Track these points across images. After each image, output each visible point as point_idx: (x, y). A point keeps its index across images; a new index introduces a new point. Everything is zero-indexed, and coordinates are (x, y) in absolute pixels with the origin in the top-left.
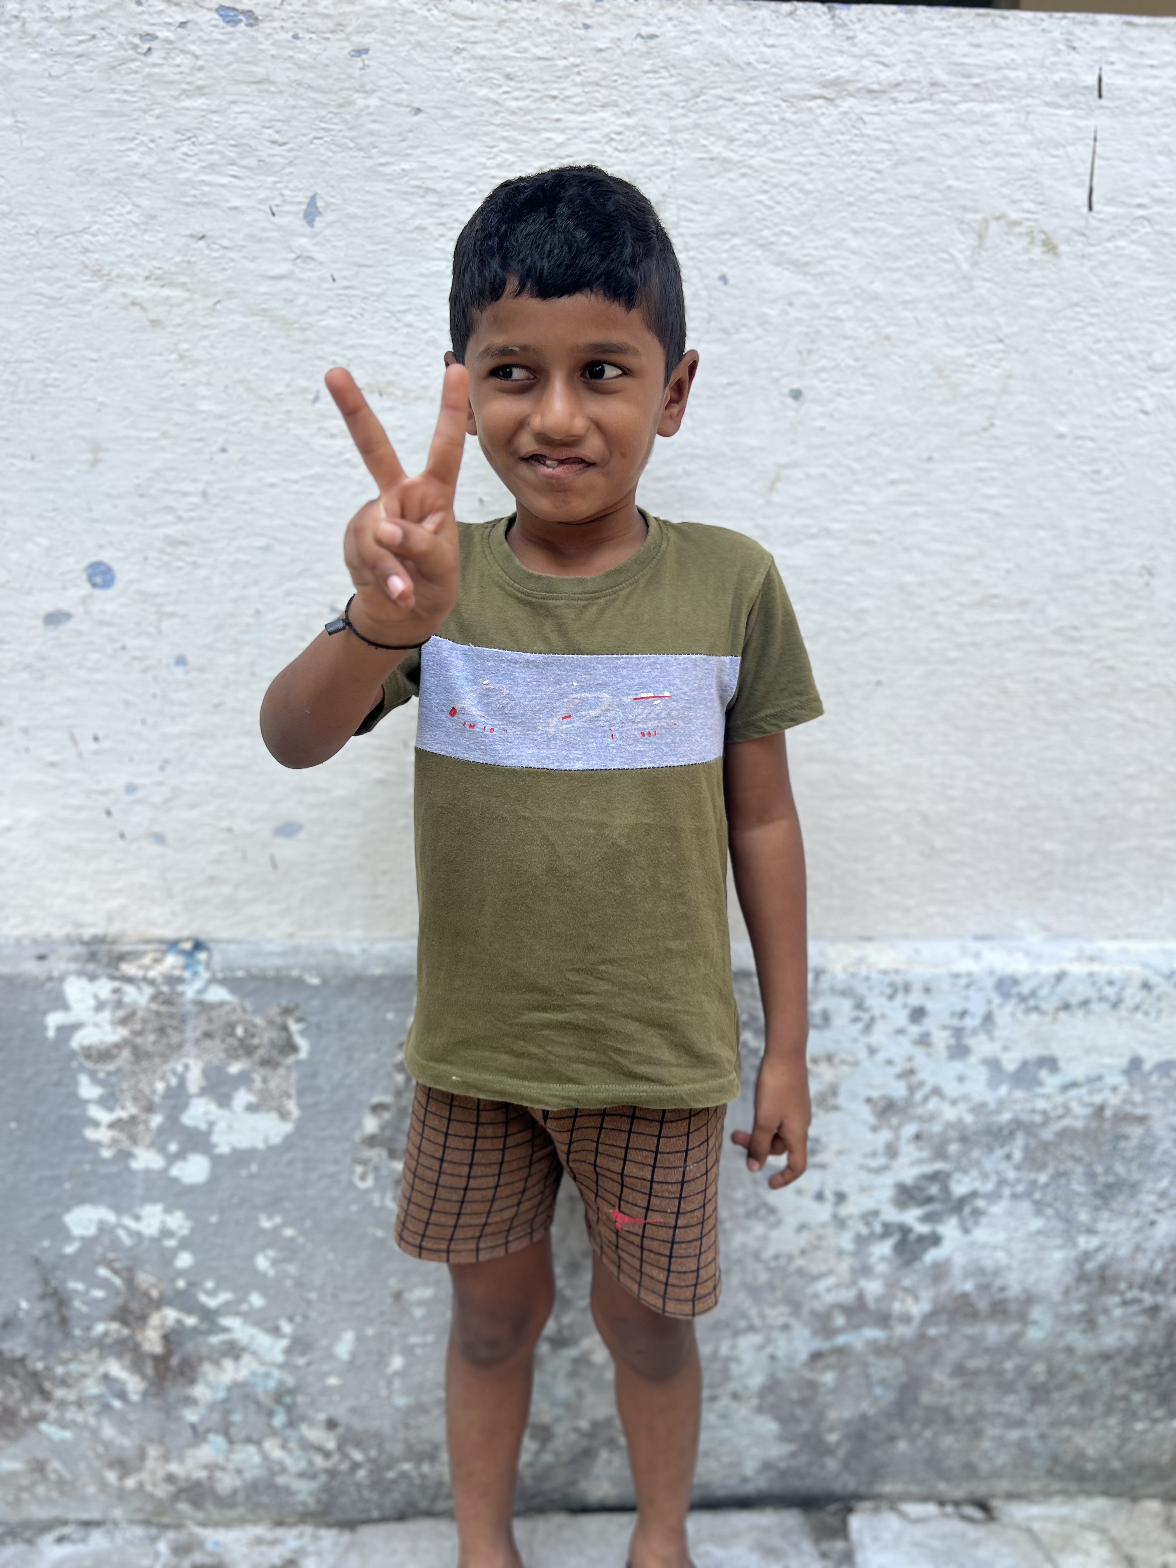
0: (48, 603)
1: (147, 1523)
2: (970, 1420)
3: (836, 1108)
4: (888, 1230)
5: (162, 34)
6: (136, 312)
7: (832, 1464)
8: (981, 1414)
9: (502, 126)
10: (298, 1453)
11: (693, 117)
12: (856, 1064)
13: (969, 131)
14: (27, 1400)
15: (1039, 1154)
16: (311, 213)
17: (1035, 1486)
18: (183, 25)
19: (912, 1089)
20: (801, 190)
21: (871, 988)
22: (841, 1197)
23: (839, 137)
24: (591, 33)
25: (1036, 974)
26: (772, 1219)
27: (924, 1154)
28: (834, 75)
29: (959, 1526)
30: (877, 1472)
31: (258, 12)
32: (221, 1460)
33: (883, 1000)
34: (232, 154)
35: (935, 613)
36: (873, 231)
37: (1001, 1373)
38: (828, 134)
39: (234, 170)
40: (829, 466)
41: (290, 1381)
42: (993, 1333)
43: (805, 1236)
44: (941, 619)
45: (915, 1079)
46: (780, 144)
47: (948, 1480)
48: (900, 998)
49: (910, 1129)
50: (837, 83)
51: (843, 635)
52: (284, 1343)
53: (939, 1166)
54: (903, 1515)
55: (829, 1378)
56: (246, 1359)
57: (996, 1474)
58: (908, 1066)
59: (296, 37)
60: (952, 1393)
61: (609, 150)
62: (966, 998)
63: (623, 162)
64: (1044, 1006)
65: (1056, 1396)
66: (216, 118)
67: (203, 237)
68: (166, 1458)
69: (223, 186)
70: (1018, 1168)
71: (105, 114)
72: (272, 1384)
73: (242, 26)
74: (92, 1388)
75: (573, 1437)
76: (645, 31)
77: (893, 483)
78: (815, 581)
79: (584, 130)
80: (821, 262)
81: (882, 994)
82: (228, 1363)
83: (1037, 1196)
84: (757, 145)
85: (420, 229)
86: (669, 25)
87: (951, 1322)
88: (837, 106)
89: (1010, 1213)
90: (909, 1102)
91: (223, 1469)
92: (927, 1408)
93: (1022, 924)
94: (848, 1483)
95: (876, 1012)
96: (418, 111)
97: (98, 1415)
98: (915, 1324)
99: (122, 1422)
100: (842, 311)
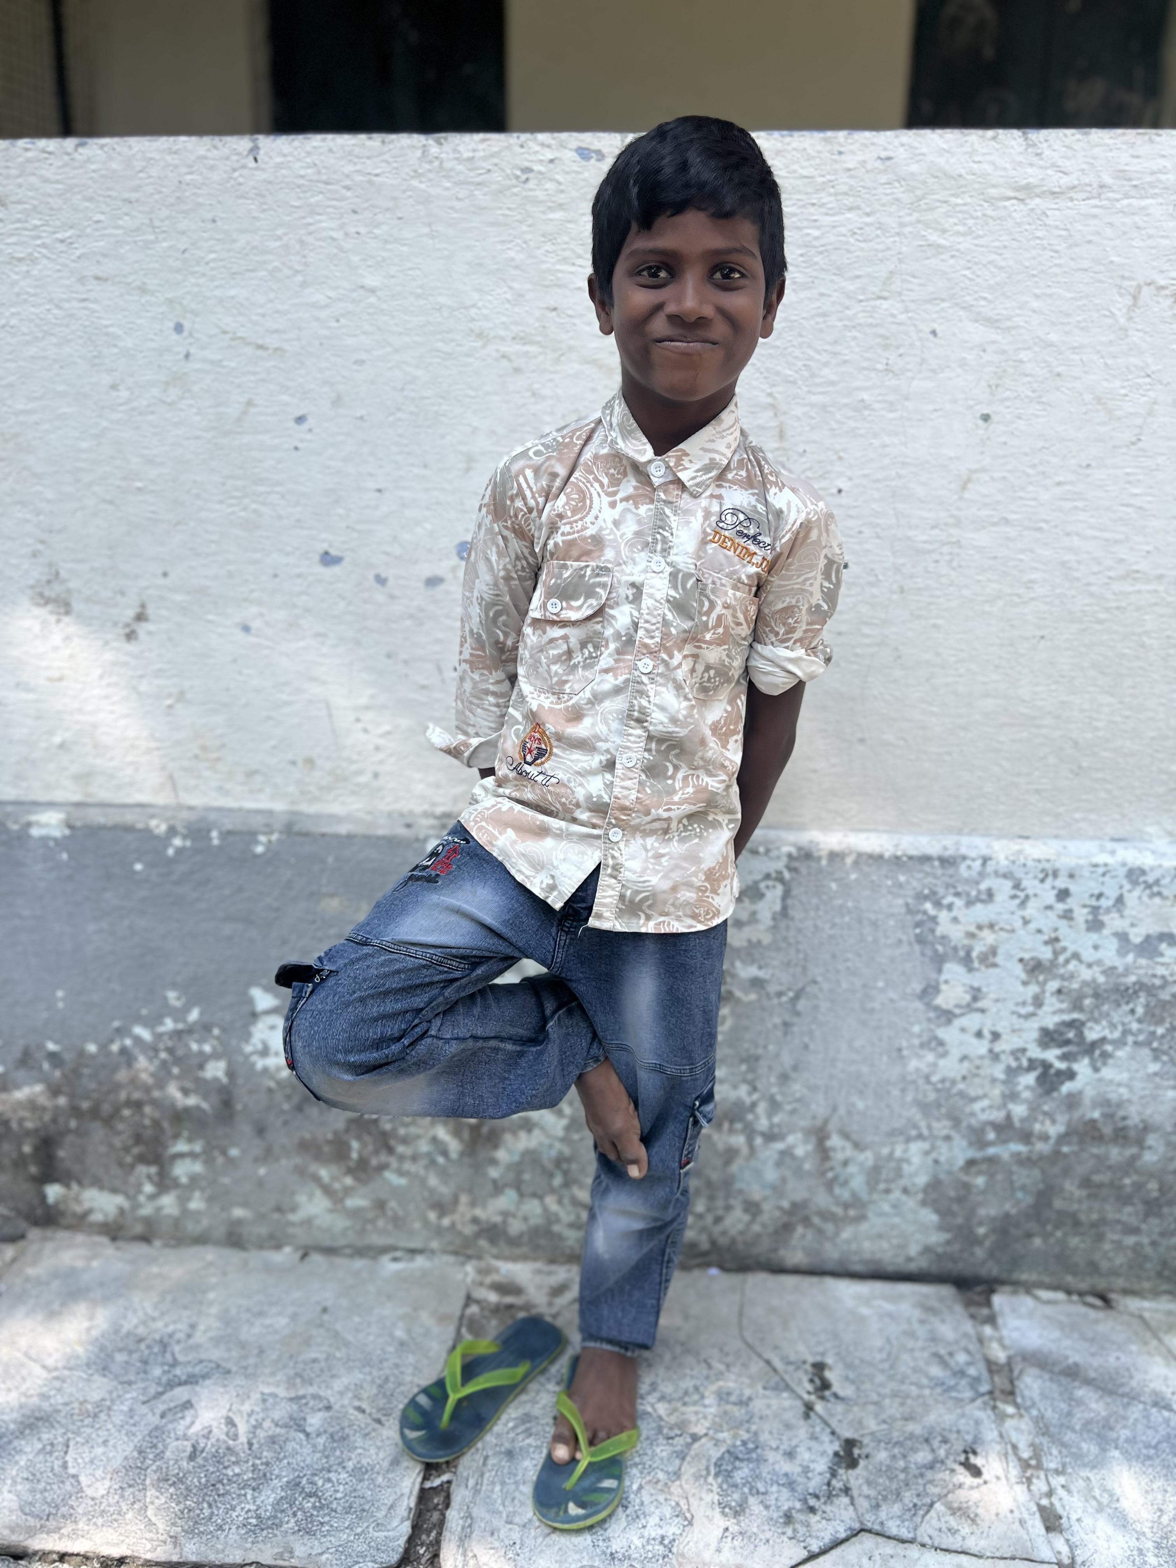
0: (428, 570)
1: (456, 1253)
2: (1093, 1225)
3: (995, 965)
4: (1032, 1064)
5: (537, 168)
6: (504, 363)
7: (980, 1253)
8: (1103, 1221)
10: (570, 1208)
11: (916, 215)
12: (1013, 931)
13: (1127, 220)
14: (376, 1152)
15: (1157, 1011)
17: (1147, 1285)
18: (551, 161)
19: (1056, 954)
20: (996, 267)
21: (1026, 873)
22: (996, 1036)
23: (1027, 227)
24: (843, 157)
25: (1160, 866)
26: (940, 1050)
27: (1064, 1006)
28: (1024, 182)
29: (1083, 1309)
30: (1015, 1263)
31: (604, 150)
32: (512, 1208)
33: (1036, 883)
35: (1089, 584)
36: (1050, 296)
37: (1121, 1187)
38: (1019, 225)
40: (1009, 471)
41: (567, 1151)
42: (1116, 1154)
43: (966, 1064)
44: (1093, 589)
45: (1058, 946)
46: (981, 233)
47: (1075, 1274)
48: (1049, 881)
49: (1053, 985)
50: (1027, 187)
51: (1017, 600)
52: (564, 1122)
53: (1075, 1015)
54: (1036, 1298)
55: (980, 1181)
56: (536, 1132)
57: (1114, 1273)
58: (1053, 935)
60: (1080, 1201)
61: (852, 240)
62: (1103, 883)
63: (862, 249)
64: (1165, 892)
65: (1166, 1210)
66: (570, 225)
67: (555, 309)
68: (473, 1204)
69: (572, 272)
70: (1140, 1021)
71: (492, 224)
72: (553, 1153)
73: (593, 161)
74: (424, 1147)
75: (777, 1214)
76: (883, 154)
77: (1059, 484)
78: (995, 558)
79: (834, 227)
80: (1009, 319)
81: (1035, 877)
82: (523, 1135)
83: (1155, 1045)
84: (964, 234)
86: (902, 150)
87: (1081, 1142)
88: (1026, 204)
89: (1132, 1058)
90: (1053, 963)
91: (514, 1216)
92: (1059, 1212)
93: (1151, 830)
94: (992, 1269)
95: (1030, 892)
97: (427, 1167)
98: (1052, 1142)
99: (444, 1174)
100: (1023, 355)
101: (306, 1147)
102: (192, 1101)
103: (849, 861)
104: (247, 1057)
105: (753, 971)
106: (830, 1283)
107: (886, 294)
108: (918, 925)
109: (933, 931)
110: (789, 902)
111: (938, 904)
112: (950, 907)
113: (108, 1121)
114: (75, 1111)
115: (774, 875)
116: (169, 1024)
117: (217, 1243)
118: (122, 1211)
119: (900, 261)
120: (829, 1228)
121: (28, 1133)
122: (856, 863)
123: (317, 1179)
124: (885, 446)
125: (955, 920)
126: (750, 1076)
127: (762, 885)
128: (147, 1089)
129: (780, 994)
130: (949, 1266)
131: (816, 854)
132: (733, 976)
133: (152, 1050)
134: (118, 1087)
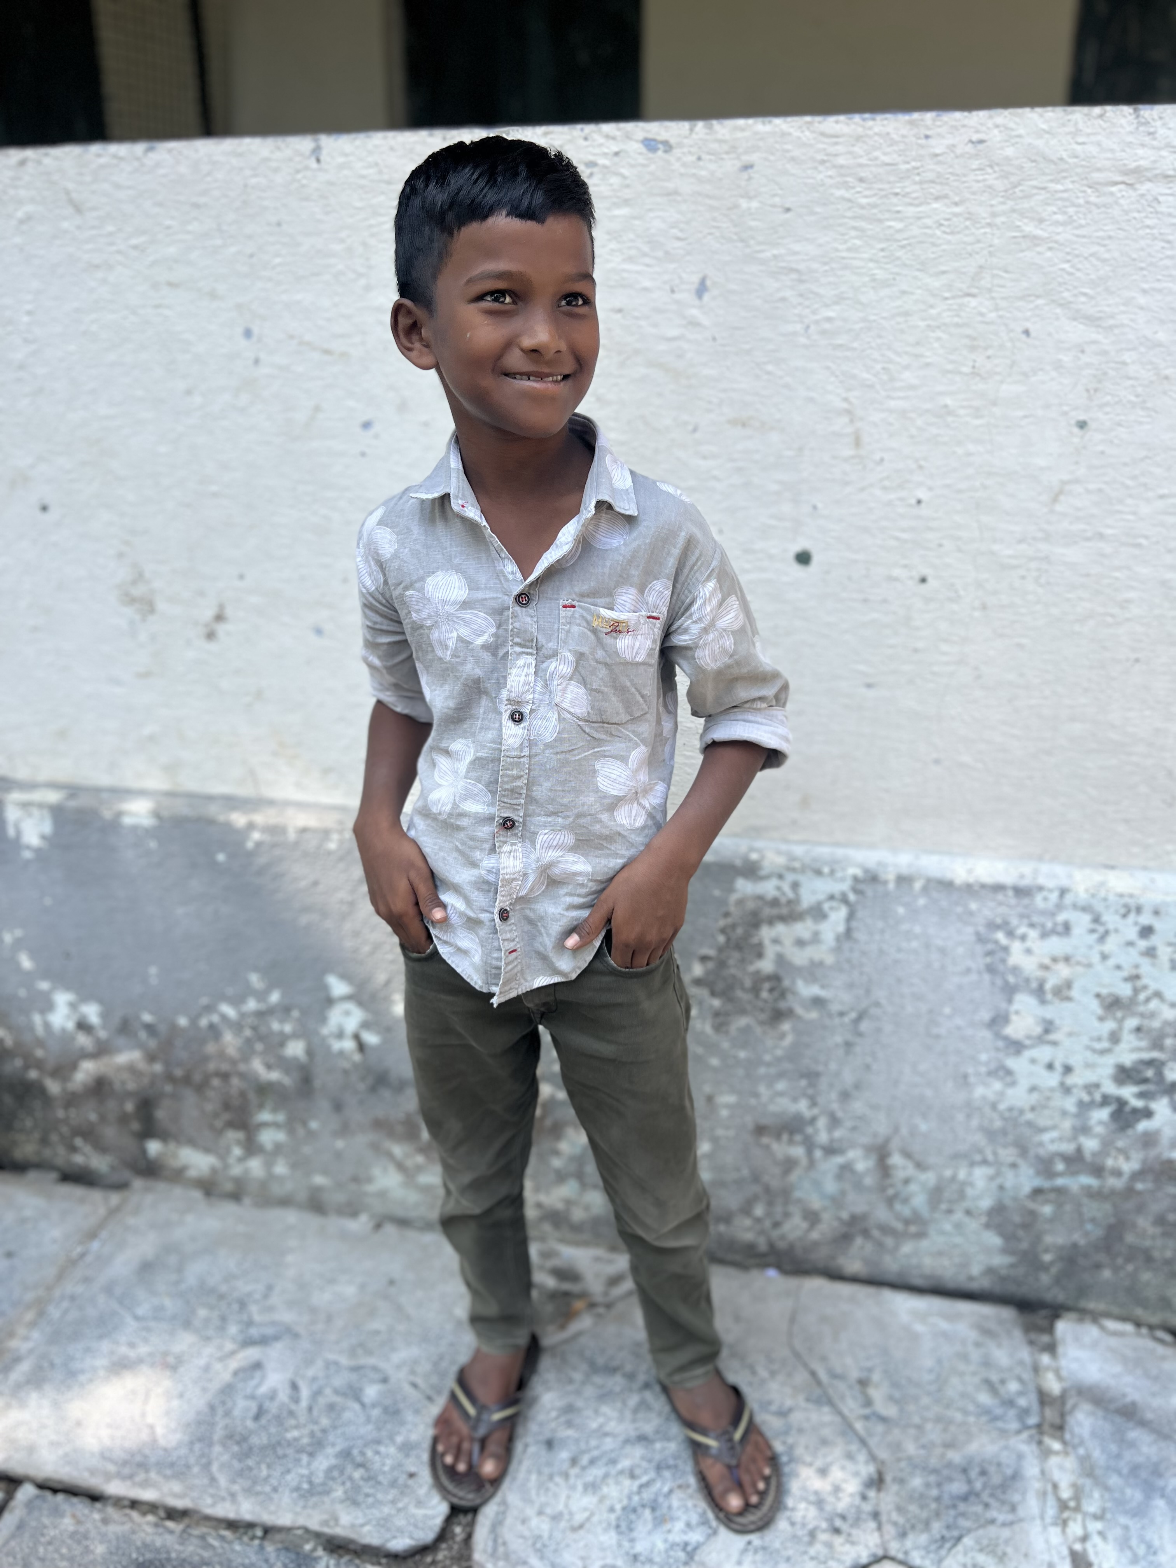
3: (1069, 999)
4: (1106, 1100)
5: (602, 161)
7: (1045, 1279)
9: (854, 218)
11: (1010, 203)
12: (1089, 966)
16: (701, 289)
18: (617, 154)
19: (1136, 991)
20: (1098, 259)
21: (1107, 907)
22: (1068, 1069)
23: (1136, 215)
24: (931, 142)
26: (1008, 1079)
28: (1133, 165)
29: (1150, 1344)
30: (1083, 1291)
31: (673, 141)
32: (574, 1197)
33: (1117, 918)
34: (646, 249)
36: (1160, 291)
38: (1126, 212)
39: (647, 260)
40: (1106, 483)
43: (1035, 1096)
45: (1139, 983)
46: (1083, 222)
47: (1145, 1308)
48: (1132, 917)
49: (1132, 1022)
50: (1137, 171)
51: (1109, 620)
53: (1155, 1054)
54: (1103, 1328)
55: (1047, 1210)
58: (1134, 972)
59: (699, 159)
60: (1153, 1238)
61: (938, 233)
63: (949, 242)
66: (637, 222)
67: (620, 311)
69: (638, 272)
73: (660, 153)
75: (835, 1224)
76: (975, 137)
77: (1162, 497)
78: (1088, 575)
79: (919, 218)
80: (1112, 316)
81: (1116, 912)
84: (1063, 224)
85: (783, 299)
86: (996, 131)
87: (1157, 1181)
88: (1135, 190)
90: (1133, 1001)
91: (576, 1204)
92: (1131, 1247)
94: (1058, 1295)
95: (1111, 926)
96: (788, 210)
98: (1125, 1178)
100: (1127, 357)
101: (380, 1125)
102: (274, 1076)
103: (918, 885)
104: (324, 1039)
105: (815, 990)
106: (888, 1294)
107: (974, 291)
108: (990, 953)
109: (1003, 961)
110: (854, 924)
111: (1010, 934)
112: (1023, 938)
113: (201, 1088)
114: (170, 1077)
115: (838, 896)
116: (252, 1005)
117: (300, 1206)
118: (214, 1170)
119: (991, 254)
120: (889, 1241)
121: (129, 1094)
122: (925, 889)
123: (390, 1156)
124: (969, 454)
125: (1028, 951)
126: (810, 1091)
127: (826, 906)
128: (234, 1062)
129: (842, 1014)
130: (1011, 1289)
131: (883, 876)
132: (794, 993)
133: (237, 1027)
134: (206, 1059)
